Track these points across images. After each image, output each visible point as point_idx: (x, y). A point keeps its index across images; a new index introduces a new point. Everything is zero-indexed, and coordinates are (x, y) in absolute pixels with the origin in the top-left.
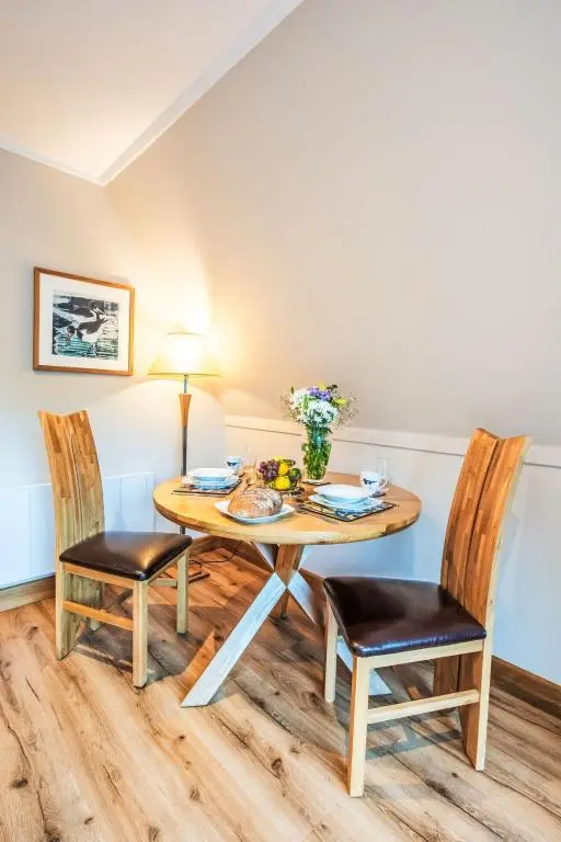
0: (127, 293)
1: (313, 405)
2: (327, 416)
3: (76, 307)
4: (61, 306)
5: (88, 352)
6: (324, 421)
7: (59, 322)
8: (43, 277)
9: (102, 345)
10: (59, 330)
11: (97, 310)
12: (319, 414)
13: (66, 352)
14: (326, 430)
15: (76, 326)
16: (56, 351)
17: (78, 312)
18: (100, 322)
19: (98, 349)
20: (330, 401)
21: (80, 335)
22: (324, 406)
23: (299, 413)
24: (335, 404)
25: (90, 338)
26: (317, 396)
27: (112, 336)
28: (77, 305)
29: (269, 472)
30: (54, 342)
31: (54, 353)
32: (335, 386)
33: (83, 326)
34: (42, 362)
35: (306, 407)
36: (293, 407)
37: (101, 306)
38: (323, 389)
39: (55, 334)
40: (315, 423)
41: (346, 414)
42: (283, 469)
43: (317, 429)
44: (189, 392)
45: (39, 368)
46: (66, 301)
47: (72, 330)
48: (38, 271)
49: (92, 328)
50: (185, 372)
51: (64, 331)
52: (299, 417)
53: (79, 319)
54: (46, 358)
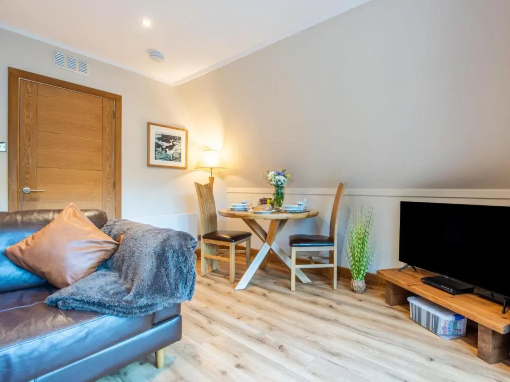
0: (184, 132)
1: (277, 177)
2: (283, 182)
3: (164, 139)
4: (158, 139)
5: (169, 159)
6: (282, 183)
7: (158, 146)
8: (152, 127)
9: (174, 155)
10: (158, 149)
11: (173, 140)
12: (280, 181)
13: (161, 159)
14: (282, 187)
15: (164, 147)
16: (157, 158)
17: (165, 141)
18: (174, 145)
19: (173, 157)
20: (284, 176)
21: (166, 151)
22: (282, 178)
23: (272, 181)
24: (286, 177)
25: (170, 152)
26: (279, 174)
27: (179, 151)
28: (165, 138)
29: (263, 201)
30: (156, 154)
31: (156, 159)
32: (285, 170)
33: (167, 147)
34: (151, 163)
35: (275, 178)
36: (269, 179)
37: (175, 138)
38: (281, 171)
39: (156, 151)
40: (278, 184)
41: (291, 181)
42: (268, 201)
43: (279, 187)
44: (213, 176)
45: (149, 165)
46: (160, 136)
47: (163, 149)
48: (149, 124)
49: (171, 148)
50: (211, 167)
51: (159, 149)
52: (272, 183)
53: (165, 144)
54: (153, 161)
